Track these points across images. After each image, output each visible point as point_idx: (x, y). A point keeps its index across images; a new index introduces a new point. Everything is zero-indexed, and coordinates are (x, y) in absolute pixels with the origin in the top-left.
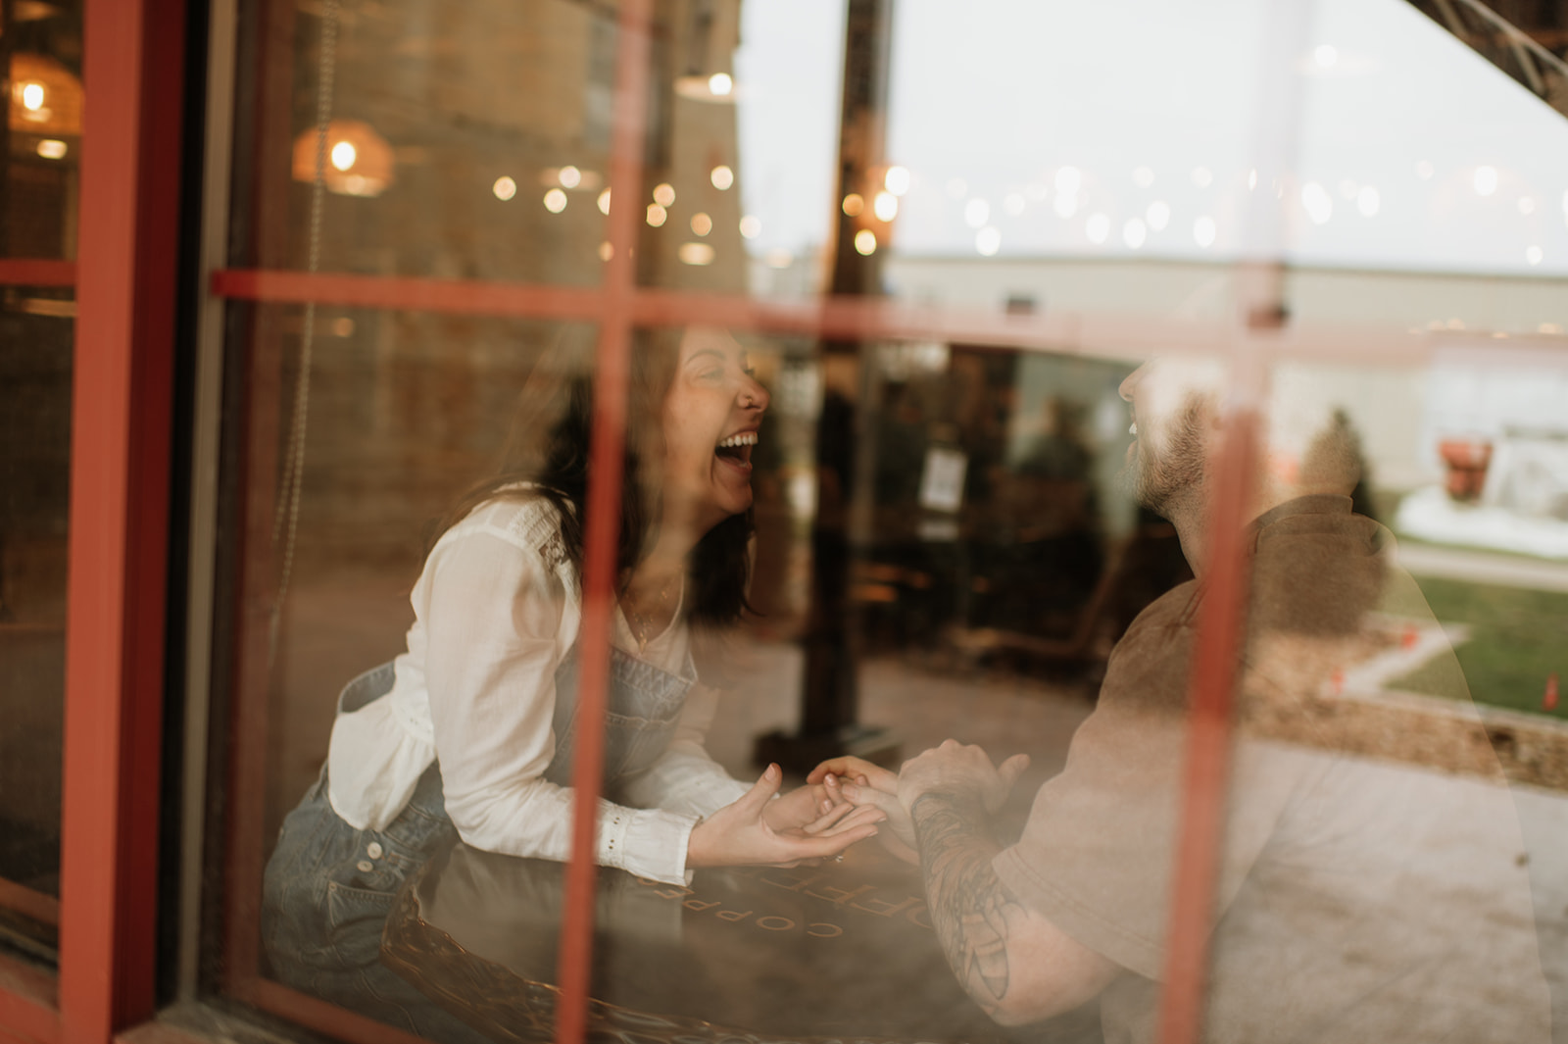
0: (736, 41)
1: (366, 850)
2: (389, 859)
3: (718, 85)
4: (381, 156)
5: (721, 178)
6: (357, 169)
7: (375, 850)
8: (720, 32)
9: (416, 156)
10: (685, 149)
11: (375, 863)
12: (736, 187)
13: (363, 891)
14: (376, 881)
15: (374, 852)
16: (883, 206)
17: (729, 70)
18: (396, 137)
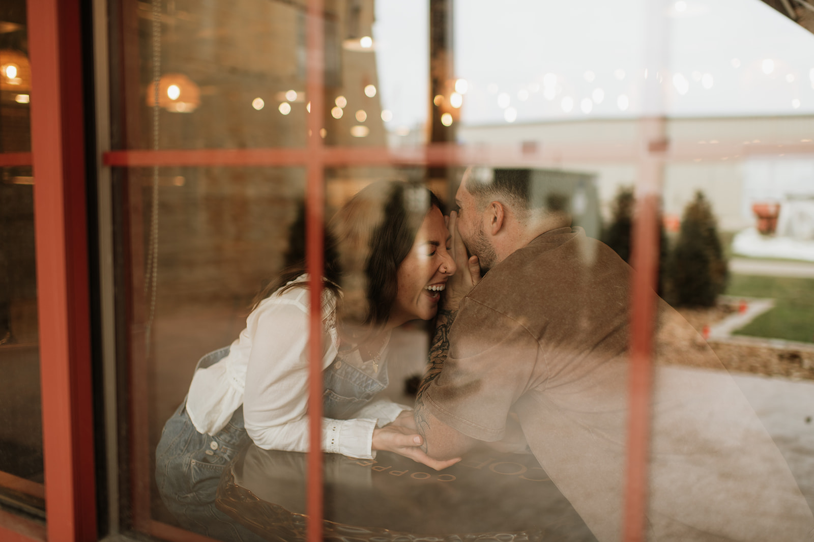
0: (373, 19)
1: (209, 445)
2: (222, 450)
3: (365, 43)
4: (193, 91)
5: (370, 91)
6: (181, 99)
7: (214, 445)
8: (365, 15)
9: (211, 91)
10: (350, 77)
11: (215, 451)
12: (378, 95)
13: (209, 464)
14: (214, 461)
15: (214, 446)
16: (454, 100)
17: (370, 35)
18: (201, 82)
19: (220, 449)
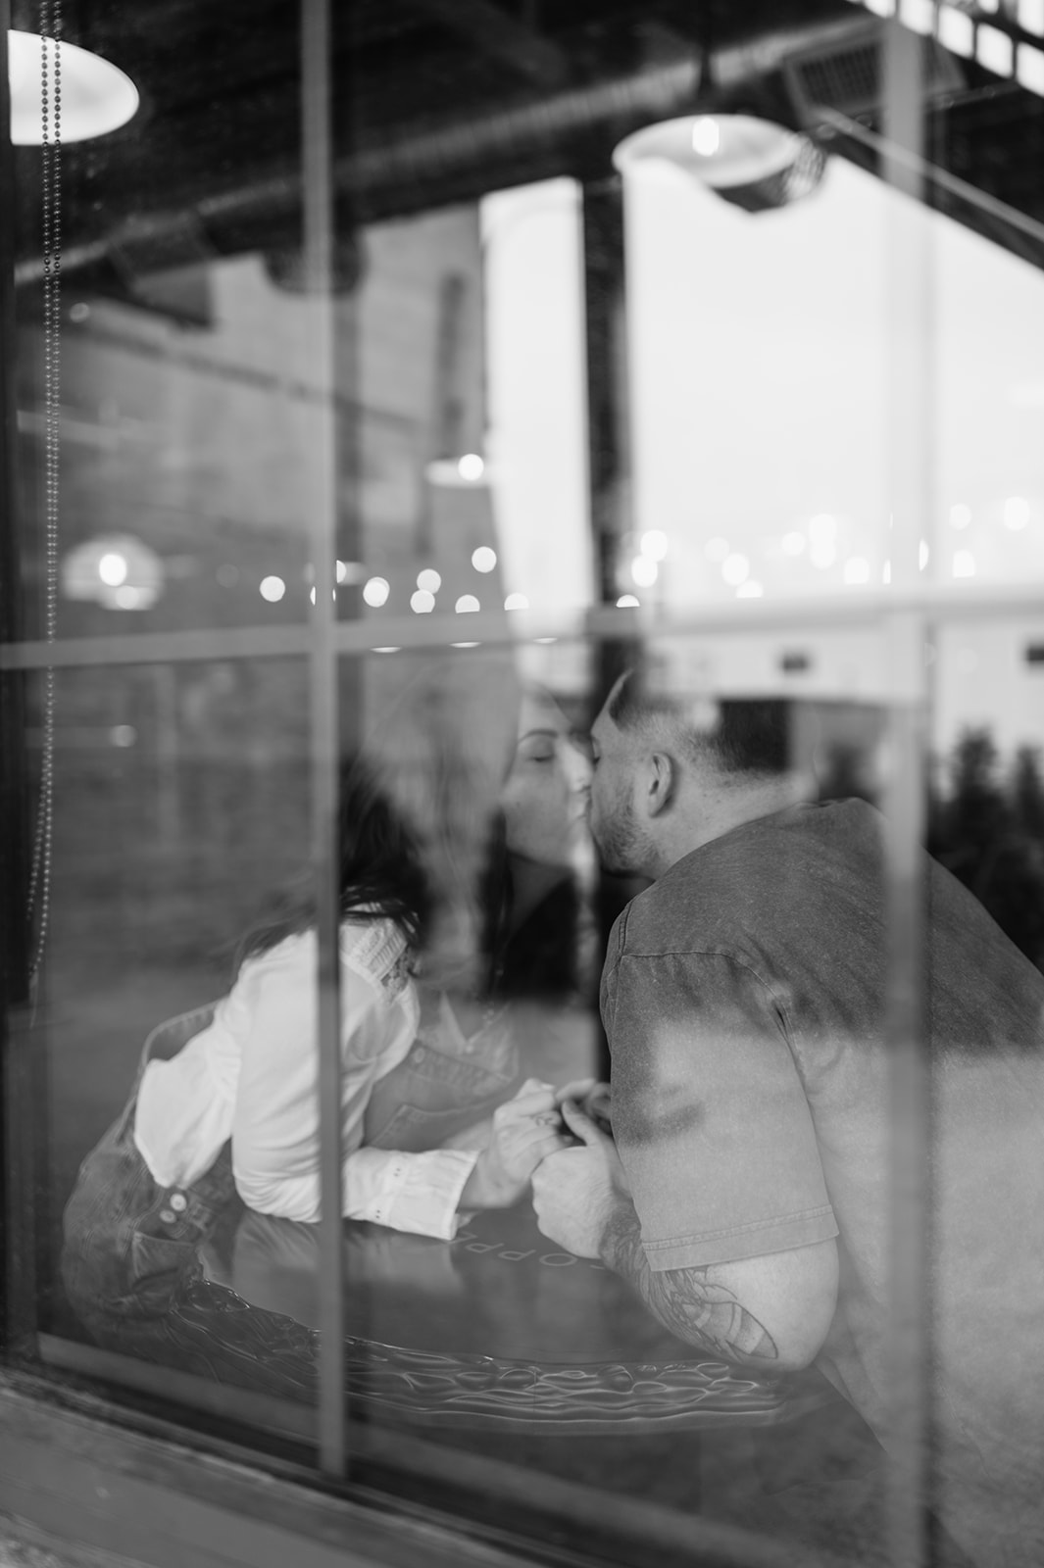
0: (485, 425)
1: (168, 1200)
2: (194, 1213)
3: (469, 469)
4: (149, 568)
5: (483, 560)
6: (130, 581)
7: (178, 1202)
8: (470, 421)
9: (183, 567)
10: (444, 535)
11: (178, 1214)
12: (498, 570)
13: (167, 1242)
14: (178, 1233)
15: (179, 1204)
16: (639, 571)
17: (480, 452)
18: (163, 549)
19: (190, 1210)
